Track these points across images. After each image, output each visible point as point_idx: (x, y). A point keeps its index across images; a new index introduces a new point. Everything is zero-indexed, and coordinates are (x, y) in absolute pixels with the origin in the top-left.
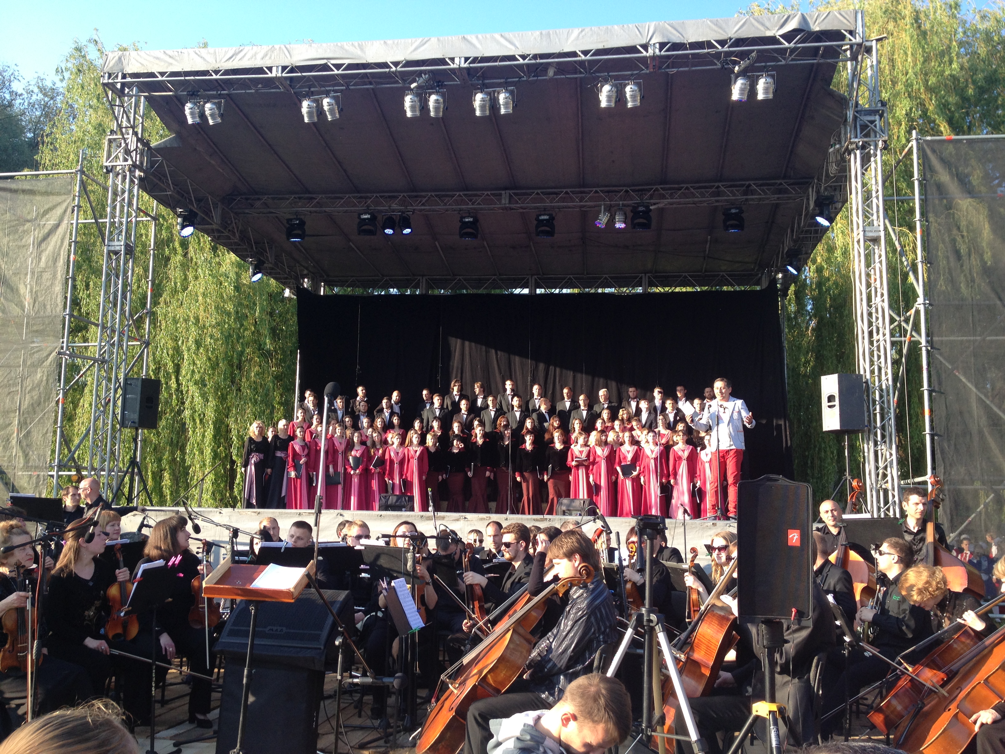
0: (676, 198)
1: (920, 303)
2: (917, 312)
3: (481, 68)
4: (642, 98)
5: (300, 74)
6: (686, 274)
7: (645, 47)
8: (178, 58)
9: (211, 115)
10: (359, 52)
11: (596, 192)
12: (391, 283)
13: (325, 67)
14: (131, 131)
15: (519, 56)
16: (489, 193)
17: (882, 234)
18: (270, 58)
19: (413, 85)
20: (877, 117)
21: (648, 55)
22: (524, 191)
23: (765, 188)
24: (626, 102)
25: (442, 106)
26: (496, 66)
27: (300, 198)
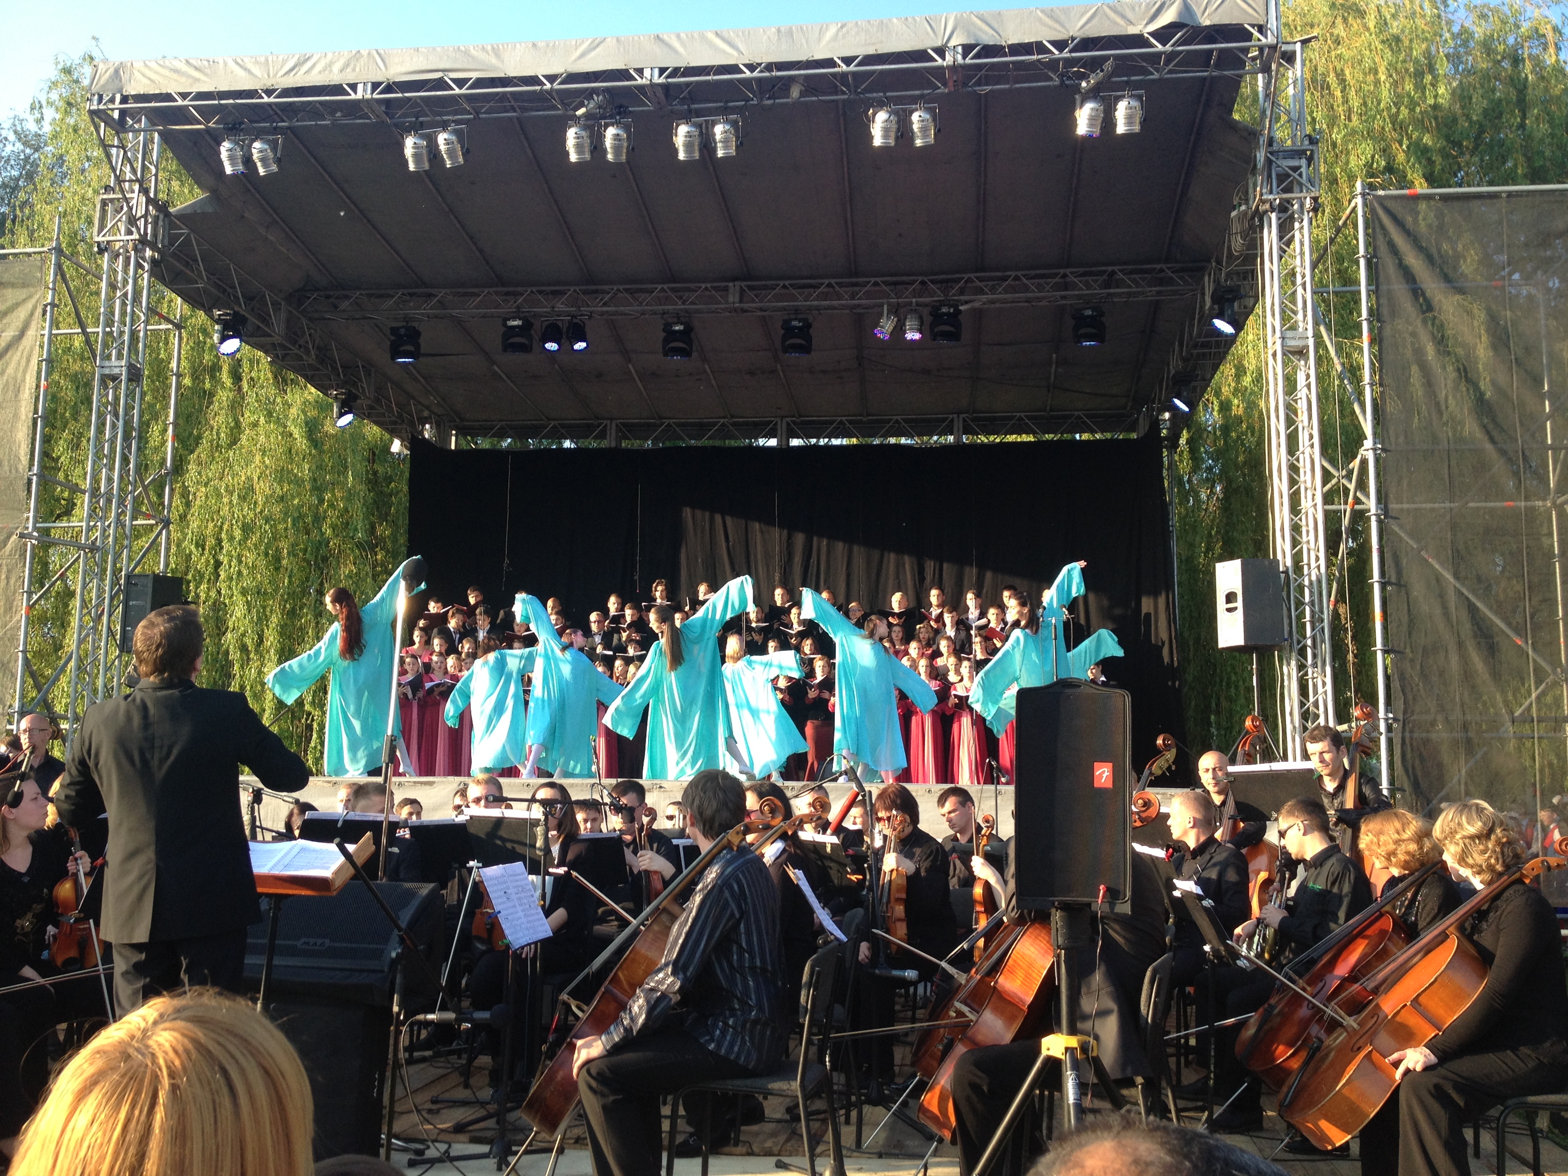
0: (1000, 293)
1: (1367, 450)
2: (1364, 462)
3: (688, 84)
4: (938, 132)
5: (400, 95)
6: (1022, 414)
7: (941, 51)
8: (208, 71)
9: (262, 160)
10: (494, 61)
11: (876, 284)
12: (563, 431)
13: (440, 84)
14: (136, 187)
15: (744, 65)
16: (709, 286)
17: (1311, 342)
18: (354, 70)
19: (581, 112)
20: (1303, 162)
21: (945, 64)
22: (763, 283)
23: (1136, 276)
24: (912, 138)
25: (625, 144)
26: (708, 82)
27: (411, 295)
